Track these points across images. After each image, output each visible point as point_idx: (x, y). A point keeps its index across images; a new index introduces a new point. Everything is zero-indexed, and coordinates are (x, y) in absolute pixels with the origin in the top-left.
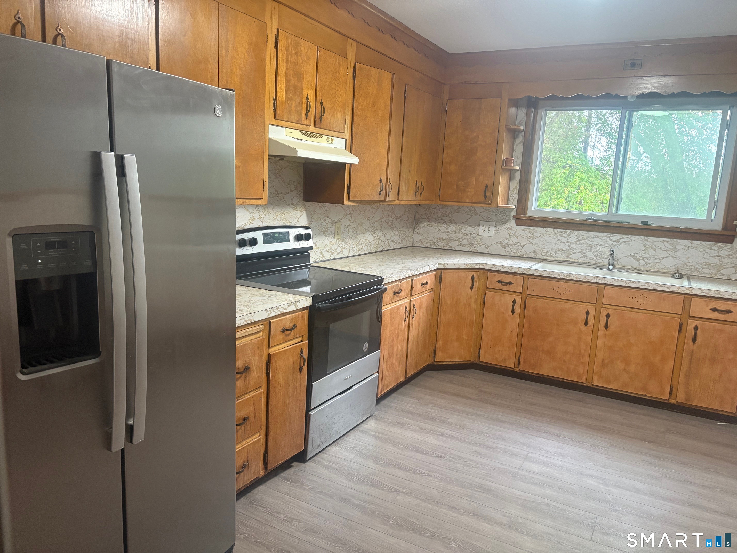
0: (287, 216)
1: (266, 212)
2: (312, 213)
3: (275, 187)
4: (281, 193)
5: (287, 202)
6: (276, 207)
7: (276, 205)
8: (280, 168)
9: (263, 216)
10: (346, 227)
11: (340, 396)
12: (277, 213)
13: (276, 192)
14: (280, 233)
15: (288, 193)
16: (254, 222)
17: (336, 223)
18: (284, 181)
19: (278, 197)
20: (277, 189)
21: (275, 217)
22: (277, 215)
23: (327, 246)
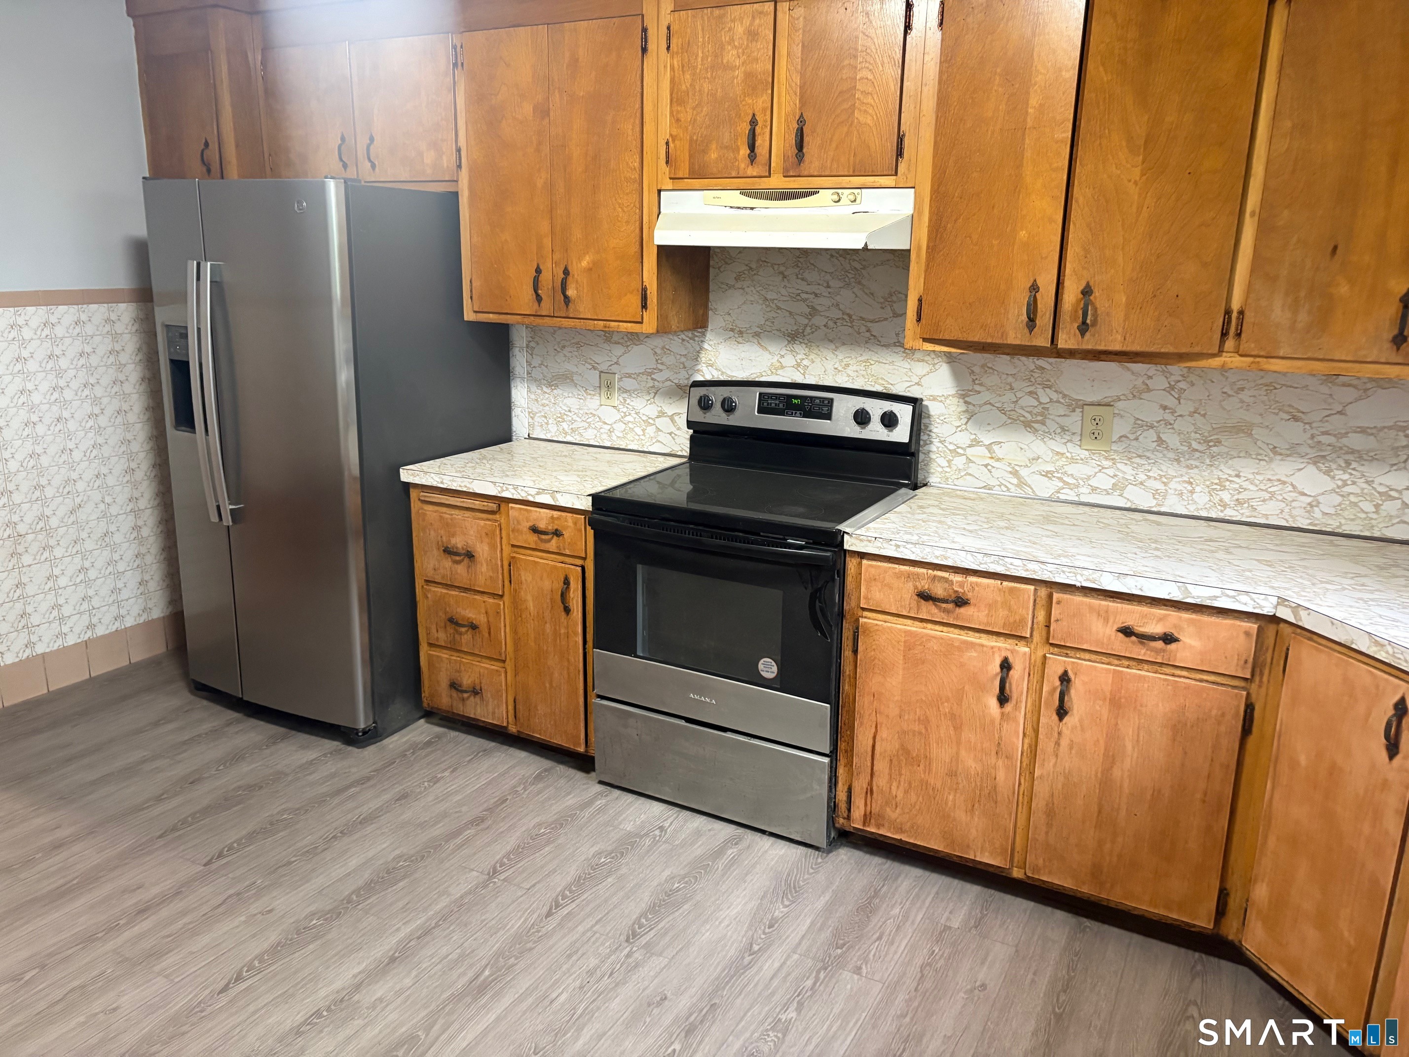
0: (876, 369)
1: (812, 356)
2: (977, 369)
3: (841, 306)
4: (862, 319)
5: (880, 339)
6: (842, 348)
7: (844, 344)
8: (858, 266)
9: (805, 362)
10: (1140, 425)
11: (683, 723)
12: (847, 360)
13: (846, 317)
14: (811, 398)
15: (886, 319)
16: (780, 372)
17: (1085, 407)
18: (872, 294)
19: (852, 327)
20: (848, 311)
21: (840, 368)
22: (848, 365)
23: (1040, 460)
